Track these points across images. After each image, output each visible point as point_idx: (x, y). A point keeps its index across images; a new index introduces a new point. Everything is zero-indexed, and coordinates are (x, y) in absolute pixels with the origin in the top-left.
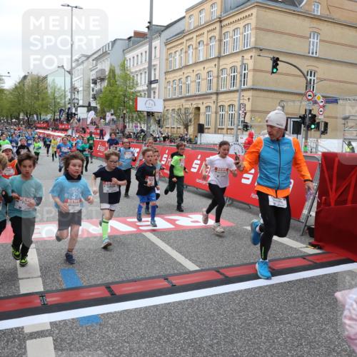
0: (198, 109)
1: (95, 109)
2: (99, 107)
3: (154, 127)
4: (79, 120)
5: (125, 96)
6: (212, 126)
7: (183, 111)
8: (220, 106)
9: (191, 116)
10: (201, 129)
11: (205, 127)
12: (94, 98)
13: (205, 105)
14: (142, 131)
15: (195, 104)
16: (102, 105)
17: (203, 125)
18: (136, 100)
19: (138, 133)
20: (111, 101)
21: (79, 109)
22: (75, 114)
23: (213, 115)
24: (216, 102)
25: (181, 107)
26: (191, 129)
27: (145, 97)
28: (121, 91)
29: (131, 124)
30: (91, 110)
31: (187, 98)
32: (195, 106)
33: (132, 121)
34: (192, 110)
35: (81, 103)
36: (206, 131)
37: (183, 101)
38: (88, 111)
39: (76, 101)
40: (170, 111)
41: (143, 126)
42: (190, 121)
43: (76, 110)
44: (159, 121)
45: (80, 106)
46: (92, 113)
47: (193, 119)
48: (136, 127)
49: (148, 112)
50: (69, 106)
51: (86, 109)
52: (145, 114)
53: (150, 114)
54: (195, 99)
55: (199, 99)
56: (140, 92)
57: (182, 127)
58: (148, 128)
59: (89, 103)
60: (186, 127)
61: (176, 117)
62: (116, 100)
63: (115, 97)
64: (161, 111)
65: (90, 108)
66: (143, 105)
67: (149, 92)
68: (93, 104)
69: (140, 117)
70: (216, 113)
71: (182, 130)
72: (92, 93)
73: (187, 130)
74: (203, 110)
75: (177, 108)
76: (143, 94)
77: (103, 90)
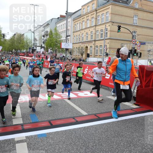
0: (87, 47)
1: (44, 47)
2: (45, 47)
3: (68, 55)
4: (37, 52)
5: (56, 42)
6: (93, 54)
7: (81, 48)
8: (96, 46)
9: (84, 50)
10: (88, 56)
11: (90, 55)
12: (44, 43)
13: (90, 46)
14: (64, 56)
15: (86, 45)
16: (47, 46)
17: (89, 54)
18: (61, 44)
19: (62, 57)
20: (51, 44)
21: (37, 47)
22: (36, 50)
23: (93, 50)
24: (94, 44)
25: (80, 46)
26: (84, 56)
27: (65, 42)
28: (55, 40)
29: (59, 54)
30: (42, 48)
31: (82, 43)
32: (86, 46)
33: (59, 52)
34: (84, 48)
35: (38, 45)
36: (90, 56)
37: (80, 44)
38: (41, 48)
39: (36, 44)
40: (75, 48)
41: (64, 54)
42: (84, 52)
43: (36, 48)
44: (71, 52)
45: (38, 46)
46: (43, 49)
47: (85, 52)
48: (61, 55)
49: (66, 49)
50: (33, 46)
51: (40, 47)
52: (65, 49)
53: (67, 50)
54: (85, 43)
55: (87, 43)
56: (62, 40)
57: (80, 55)
58: (66, 55)
59: (42, 45)
60: (82, 55)
61: (78, 51)
62: (52, 44)
63: (52, 42)
64: (72, 48)
65: (42, 47)
66: (64, 46)
67: (66, 40)
68: (43, 45)
69: (63, 51)
70: (95, 49)
71: (80, 56)
72: (42, 41)
73: (82, 56)
74: (89, 48)
75: (78, 47)
76: (64, 41)
77: (47, 40)
